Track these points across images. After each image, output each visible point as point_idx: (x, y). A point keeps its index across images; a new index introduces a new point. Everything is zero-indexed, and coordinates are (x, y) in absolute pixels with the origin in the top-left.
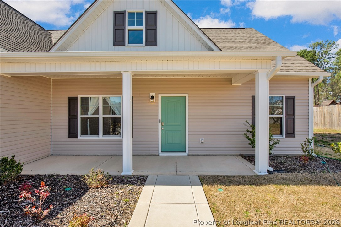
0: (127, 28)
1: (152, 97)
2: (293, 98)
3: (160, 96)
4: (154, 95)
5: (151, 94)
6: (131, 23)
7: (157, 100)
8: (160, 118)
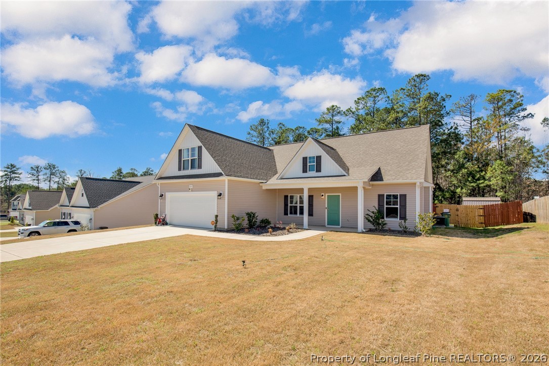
0: (308, 164)
1: (323, 195)
2: (405, 196)
3: (327, 195)
4: (323, 194)
5: (322, 194)
6: (310, 162)
7: (325, 197)
8: (326, 206)
